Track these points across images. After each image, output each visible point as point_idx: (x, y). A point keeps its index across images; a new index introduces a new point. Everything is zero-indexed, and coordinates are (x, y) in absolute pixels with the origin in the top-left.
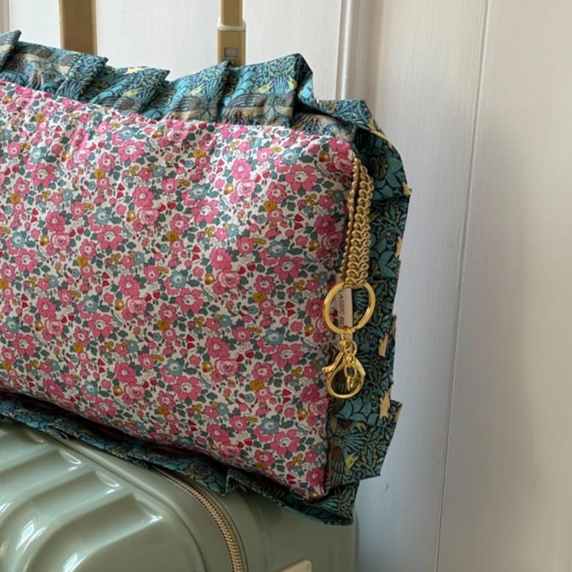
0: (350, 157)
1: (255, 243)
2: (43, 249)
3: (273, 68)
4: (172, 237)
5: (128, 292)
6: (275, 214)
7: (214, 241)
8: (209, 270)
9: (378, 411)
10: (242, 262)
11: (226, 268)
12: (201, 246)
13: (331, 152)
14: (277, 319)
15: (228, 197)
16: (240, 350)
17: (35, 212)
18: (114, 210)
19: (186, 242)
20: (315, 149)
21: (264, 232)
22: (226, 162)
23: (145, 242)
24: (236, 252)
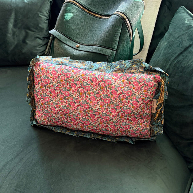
0: (160, 79)
1: (143, 99)
2: (91, 104)
3: (136, 61)
4: (123, 99)
5: (113, 112)
6: (146, 92)
7: (133, 99)
8: (133, 105)
9: (161, 123)
10: (140, 103)
11: (136, 104)
12: (130, 100)
13: (156, 78)
14: (145, 111)
15: (134, 90)
16: (138, 118)
17: (87, 96)
18: (107, 95)
19: (126, 100)
20: (153, 78)
21: (144, 96)
22: (131, 82)
23: (116, 101)
24: (139, 101)
